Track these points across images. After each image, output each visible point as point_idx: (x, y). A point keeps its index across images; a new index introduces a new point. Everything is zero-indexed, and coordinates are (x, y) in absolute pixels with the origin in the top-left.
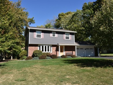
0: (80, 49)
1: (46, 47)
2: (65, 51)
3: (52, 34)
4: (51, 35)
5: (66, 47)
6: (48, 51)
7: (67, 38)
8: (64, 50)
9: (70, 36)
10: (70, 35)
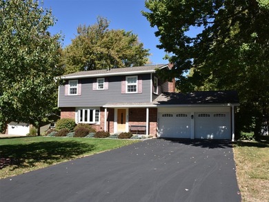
0: (174, 116)
1: (86, 112)
2: (129, 121)
3: (97, 84)
4: (96, 86)
5: (132, 110)
6: (91, 120)
7: (132, 88)
8: (127, 119)
9: (138, 84)
10: (138, 79)
